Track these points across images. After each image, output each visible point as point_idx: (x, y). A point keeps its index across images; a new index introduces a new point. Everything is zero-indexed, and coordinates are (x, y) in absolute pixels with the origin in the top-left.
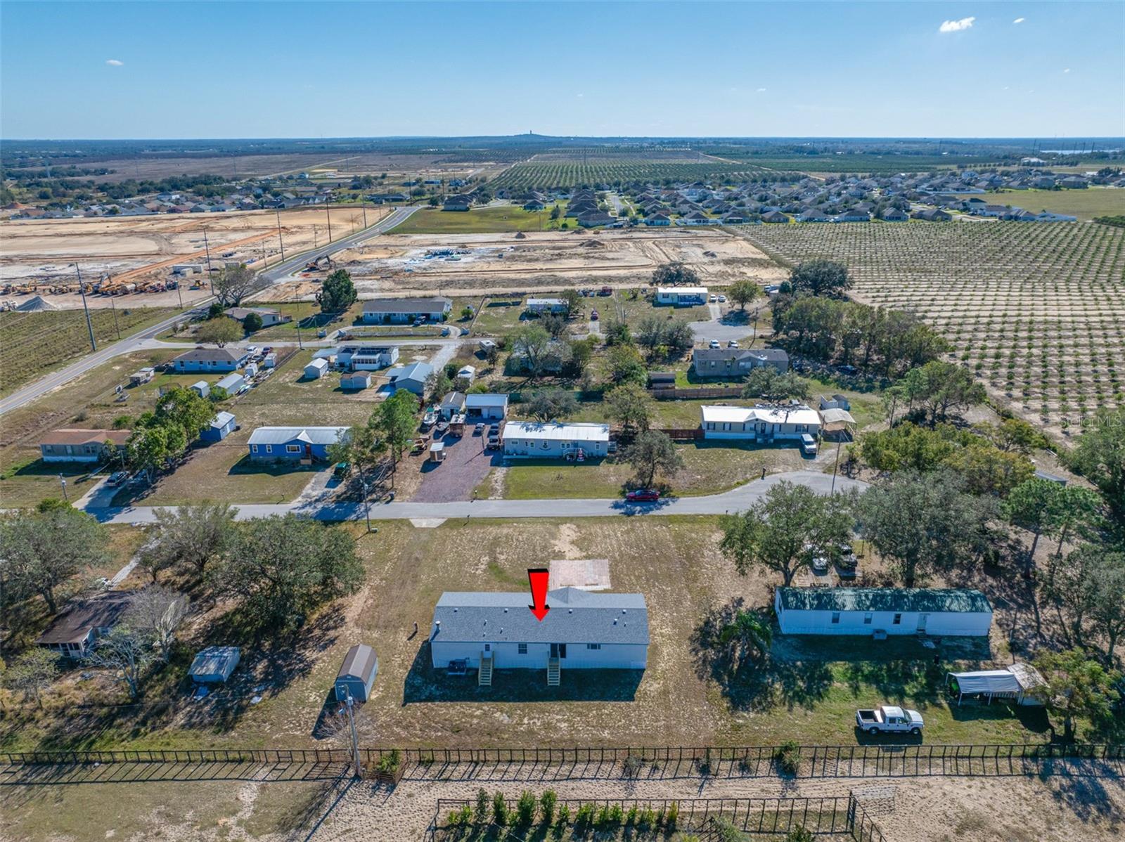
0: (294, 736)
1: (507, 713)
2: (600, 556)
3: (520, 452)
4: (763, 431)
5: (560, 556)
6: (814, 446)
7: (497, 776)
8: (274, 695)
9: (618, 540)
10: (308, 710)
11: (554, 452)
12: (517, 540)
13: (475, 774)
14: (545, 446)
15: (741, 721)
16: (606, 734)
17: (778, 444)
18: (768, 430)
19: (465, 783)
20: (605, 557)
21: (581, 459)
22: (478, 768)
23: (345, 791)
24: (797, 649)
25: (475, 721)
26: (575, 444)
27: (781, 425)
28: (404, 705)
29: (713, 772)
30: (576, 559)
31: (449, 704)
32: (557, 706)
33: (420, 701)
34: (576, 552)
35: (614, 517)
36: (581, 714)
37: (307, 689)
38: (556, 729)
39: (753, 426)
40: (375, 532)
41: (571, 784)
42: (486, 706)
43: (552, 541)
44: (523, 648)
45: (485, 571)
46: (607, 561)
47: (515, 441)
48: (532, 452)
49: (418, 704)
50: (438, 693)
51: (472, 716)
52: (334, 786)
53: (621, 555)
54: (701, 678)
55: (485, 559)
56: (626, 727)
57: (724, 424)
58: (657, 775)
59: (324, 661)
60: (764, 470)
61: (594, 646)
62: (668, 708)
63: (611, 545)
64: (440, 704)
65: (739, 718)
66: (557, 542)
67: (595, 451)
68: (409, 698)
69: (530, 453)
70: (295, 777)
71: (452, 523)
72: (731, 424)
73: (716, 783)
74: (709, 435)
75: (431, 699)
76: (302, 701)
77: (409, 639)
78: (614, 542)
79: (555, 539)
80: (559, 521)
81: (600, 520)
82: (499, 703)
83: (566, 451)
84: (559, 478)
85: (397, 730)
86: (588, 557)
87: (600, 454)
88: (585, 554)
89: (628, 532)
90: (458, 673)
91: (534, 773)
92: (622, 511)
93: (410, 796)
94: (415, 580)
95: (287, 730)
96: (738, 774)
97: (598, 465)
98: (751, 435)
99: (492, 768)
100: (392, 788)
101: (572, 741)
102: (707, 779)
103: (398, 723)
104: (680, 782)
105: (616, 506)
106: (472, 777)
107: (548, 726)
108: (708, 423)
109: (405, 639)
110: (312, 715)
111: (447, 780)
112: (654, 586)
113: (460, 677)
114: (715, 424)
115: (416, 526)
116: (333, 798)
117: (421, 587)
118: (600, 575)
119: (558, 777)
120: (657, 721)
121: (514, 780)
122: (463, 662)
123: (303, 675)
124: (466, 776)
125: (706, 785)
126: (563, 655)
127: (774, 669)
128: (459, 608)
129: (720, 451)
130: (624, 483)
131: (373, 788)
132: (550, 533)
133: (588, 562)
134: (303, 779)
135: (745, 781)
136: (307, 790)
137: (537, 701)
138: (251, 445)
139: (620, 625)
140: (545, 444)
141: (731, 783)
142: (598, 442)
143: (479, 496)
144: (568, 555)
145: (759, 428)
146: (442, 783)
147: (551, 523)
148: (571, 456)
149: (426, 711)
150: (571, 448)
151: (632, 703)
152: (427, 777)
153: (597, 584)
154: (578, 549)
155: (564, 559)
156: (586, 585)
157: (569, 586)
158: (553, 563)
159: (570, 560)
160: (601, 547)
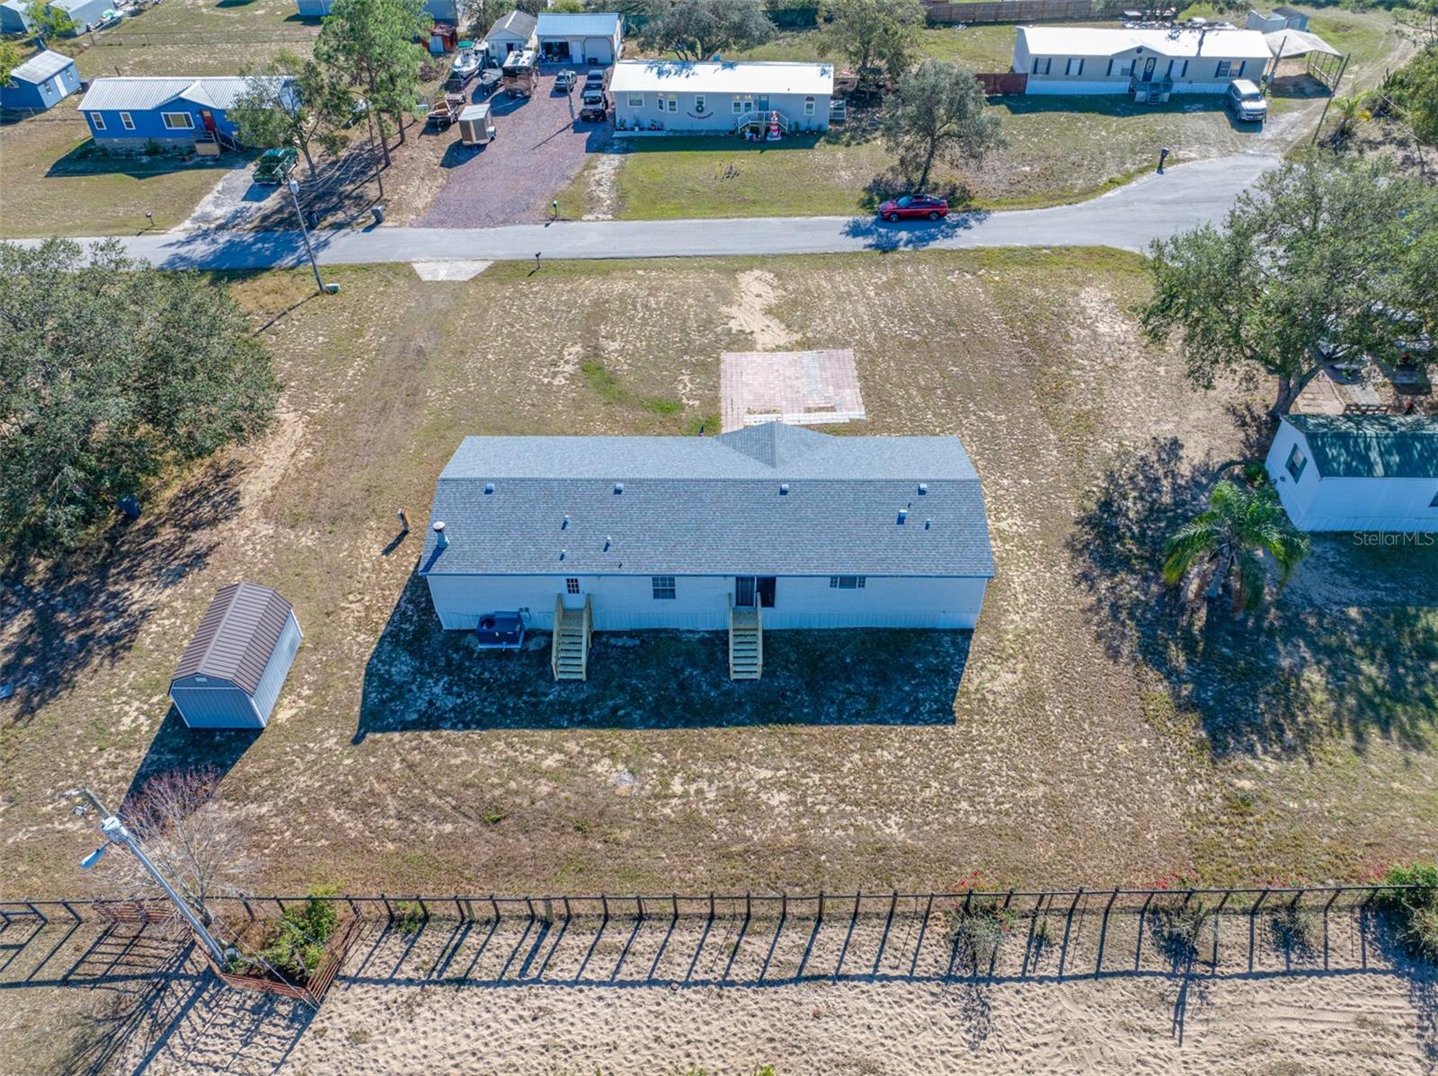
0: (66, 838)
1: (627, 761)
2: (834, 342)
3: (647, 124)
4: (1147, 76)
5: (743, 342)
6: (1262, 104)
7: (601, 967)
8: (28, 710)
9: (869, 305)
10: (110, 755)
11: (717, 122)
12: (646, 306)
13: (539, 960)
14: (700, 108)
15: (1246, 784)
16: (893, 828)
17: (1180, 103)
18: (1159, 71)
19: (513, 992)
20: (845, 345)
21: (775, 136)
22: (549, 940)
23: (175, 1025)
24: (1343, 572)
25: (544, 789)
26: (763, 102)
27: (1187, 61)
28: (357, 740)
29: (1206, 954)
30: (778, 348)
31: (475, 735)
32: (757, 739)
33: (405, 726)
34: (776, 333)
35: (855, 254)
36: (821, 764)
37: (121, 693)
38: (759, 812)
39: (1128, 65)
40: (334, 291)
41: (812, 997)
42: (575, 741)
43: (724, 309)
44: (664, 588)
45: (572, 378)
46: (849, 352)
47: (635, 99)
48: (674, 121)
49: (396, 736)
50: (450, 702)
51: (537, 773)
52: (147, 1004)
53: (881, 338)
54: (1114, 654)
55: (575, 350)
56: (944, 805)
57: (1070, 60)
58: (1049, 966)
59: (174, 614)
60: (1165, 153)
61: (848, 582)
62: (1047, 744)
63: (856, 316)
64: (453, 734)
65: (1238, 773)
66: (734, 311)
67: (804, 118)
68: (374, 718)
69: (668, 126)
70: (44, 974)
71: (504, 271)
72: (1083, 60)
73: (1221, 993)
74: (1035, 86)
75: (430, 721)
76: (100, 730)
77: (387, 552)
78: (861, 309)
79: (730, 303)
80: (734, 265)
81: (824, 260)
82: (606, 732)
83: (744, 118)
84: (732, 174)
85: (336, 815)
86: (806, 345)
87: (814, 125)
88: (798, 337)
89: (889, 287)
90: (504, 646)
91: (705, 959)
92: (870, 241)
93: (357, 1038)
94: (413, 400)
95: (49, 818)
96: (1274, 962)
97: (811, 147)
98: (1122, 87)
99: (588, 940)
100: (305, 1015)
101: (804, 850)
102: (1191, 977)
103: (341, 795)
104: (1120, 989)
105: (855, 231)
106: (533, 972)
107: (736, 803)
108: (1037, 60)
109: (377, 550)
110: (120, 772)
111: (461, 982)
112: (966, 411)
113: (508, 654)
114: (1049, 60)
115: (426, 277)
116: (138, 1044)
117: (425, 418)
118: (838, 386)
119: (772, 974)
120: (1026, 784)
121: (651, 983)
122: (516, 619)
123: (113, 655)
124: (517, 966)
125: (1192, 1001)
126: (768, 601)
127: (1292, 628)
128: (498, 481)
129: (1063, 117)
130: (869, 182)
131: (256, 1010)
132: (717, 291)
133: (808, 356)
134: (65, 982)
135: (1303, 984)
136: (68, 1020)
137: (704, 724)
138: (87, 113)
139: (913, 525)
140: (700, 102)
141: (1261, 992)
142: (810, 98)
143: (562, 213)
144: (762, 339)
145: (1140, 72)
146: (450, 990)
147: (718, 270)
148: (755, 130)
149: (416, 757)
150: (754, 112)
151: (950, 730)
152: (408, 970)
153: (832, 409)
154: (783, 326)
155: (752, 349)
156: (808, 410)
157: (768, 412)
158: (728, 358)
159: (766, 350)
160: (834, 320)
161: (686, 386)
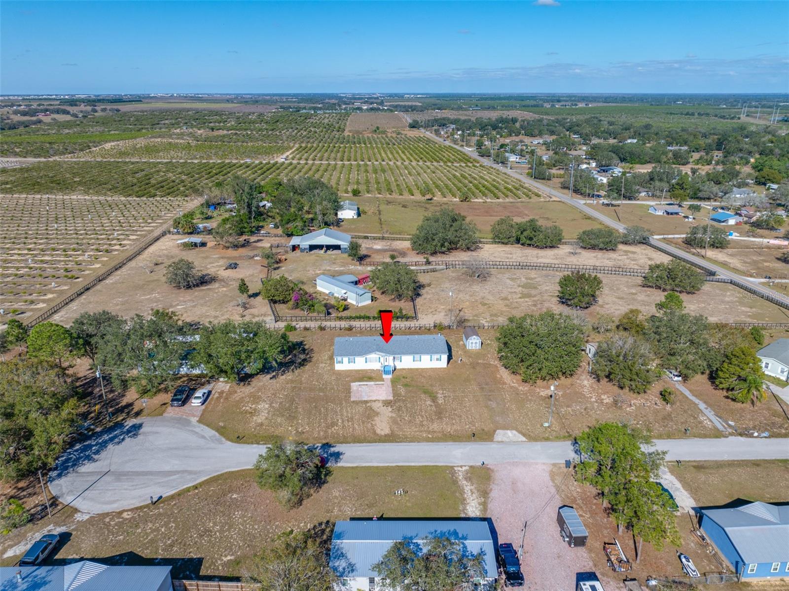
2: (356, 403)
5: (387, 403)
9: (342, 415)
12: (422, 417)
20: (354, 401)
30: (375, 401)
34: (376, 406)
35: (342, 443)
43: (394, 415)
46: (352, 399)
53: (341, 404)
55: (440, 401)
63: (347, 412)
66: (390, 415)
71: (486, 436)
78: (345, 414)
79: (392, 417)
80: (390, 438)
81: (354, 440)
86: (366, 402)
88: (368, 405)
89: (334, 424)
92: (332, 449)
105: (337, 456)
118: (358, 390)
132: (398, 424)
133: (366, 399)
144: (380, 404)
147: (398, 435)
153: (359, 385)
154: (373, 408)
155: (383, 401)
156: (367, 385)
157: (378, 384)
158: (392, 398)
159: (379, 400)
160: (356, 411)
161: (402, 391)
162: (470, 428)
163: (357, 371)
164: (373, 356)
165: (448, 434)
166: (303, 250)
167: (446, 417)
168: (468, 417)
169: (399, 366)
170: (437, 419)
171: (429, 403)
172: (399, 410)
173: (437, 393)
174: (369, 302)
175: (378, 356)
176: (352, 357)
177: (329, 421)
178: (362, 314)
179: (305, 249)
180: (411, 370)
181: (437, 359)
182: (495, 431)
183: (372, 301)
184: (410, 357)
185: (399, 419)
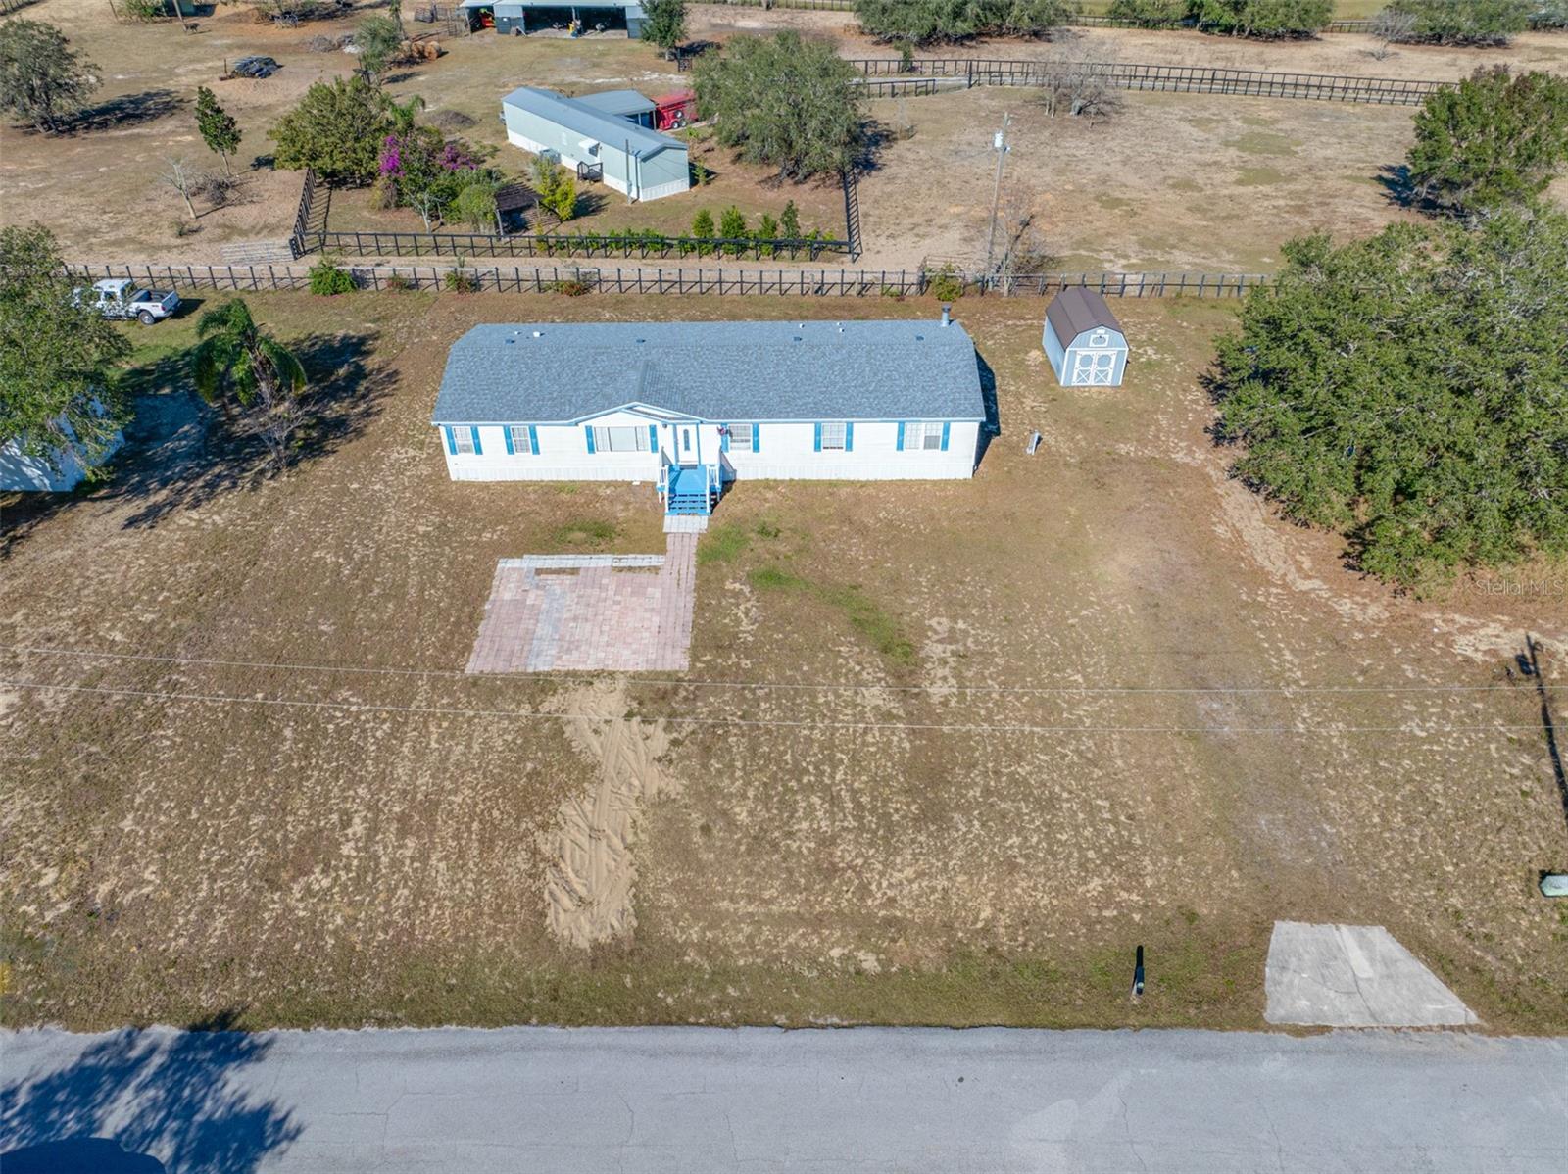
2: (489, 690)
9: (383, 779)
12: (834, 801)
20: (475, 680)
30: (590, 680)
34: (587, 715)
46: (474, 666)
53: (405, 697)
55: (939, 688)
63: (421, 755)
66: (654, 781)
78: (403, 770)
86: (542, 685)
88: (550, 704)
89: (316, 849)
118: (518, 605)
133: (545, 661)
153: (539, 572)
154: (569, 731)
155: (636, 676)
156: (574, 571)
157: (630, 569)
158: (678, 661)
159: (612, 675)
160: (469, 746)
161: (745, 616)
162: (1108, 896)
163: (550, 491)
164: (619, 421)
165: (978, 947)
166: (505, 27)
167: (966, 810)
168: (1092, 810)
169: (748, 466)
170: (919, 822)
171: (875, 696)
172: (706, 750)
173: (922, 631)
174: (681, 186)
175: (648, 422)
176: (521, 427)
177: (295, 828)
178: (639, 230)
179: (511, 22)
180: (804, 491)
181: (930, 443)
182: (1263, 931)
183: (694, 182)
184: (803, 432)
185: (697, 819)
